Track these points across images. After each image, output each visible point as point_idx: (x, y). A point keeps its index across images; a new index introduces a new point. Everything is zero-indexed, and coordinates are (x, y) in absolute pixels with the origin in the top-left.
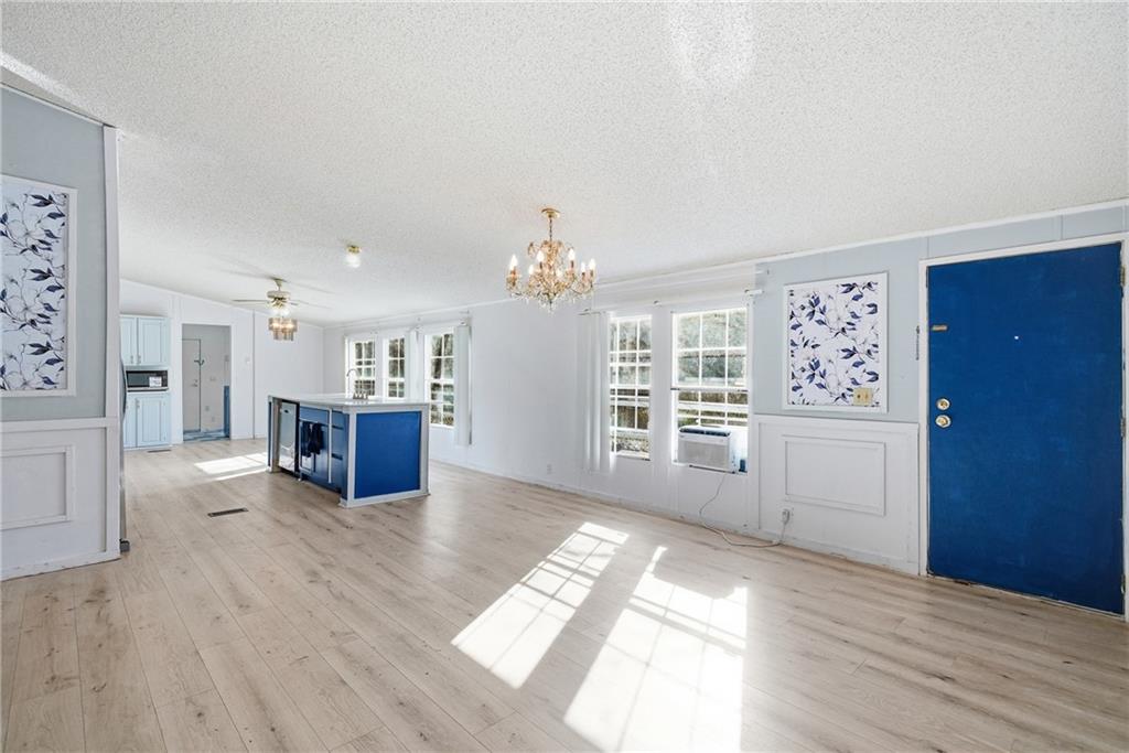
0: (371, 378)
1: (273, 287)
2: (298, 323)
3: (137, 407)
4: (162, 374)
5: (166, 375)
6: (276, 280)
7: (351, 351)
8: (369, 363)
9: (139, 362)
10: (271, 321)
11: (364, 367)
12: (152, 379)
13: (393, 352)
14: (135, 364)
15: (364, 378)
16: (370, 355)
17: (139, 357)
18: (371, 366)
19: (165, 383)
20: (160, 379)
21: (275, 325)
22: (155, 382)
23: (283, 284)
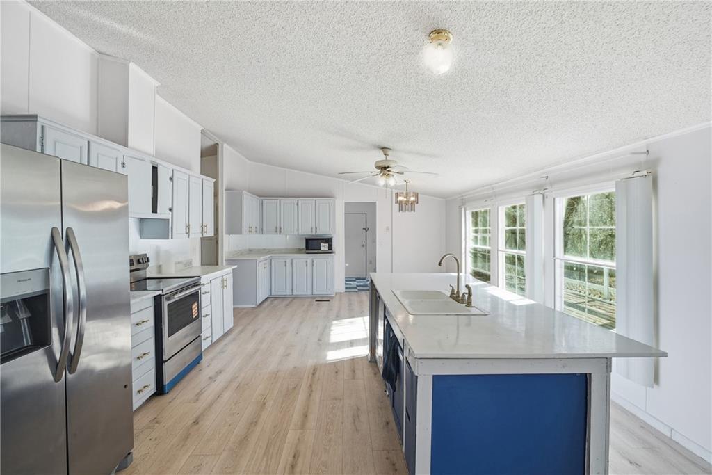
0: (487, 248)
1: (380, 156)
2: (419, 195)
3: (313, 265)
4: (329, 240)
5: (331, 241)
6: (383, 149)
7: (468, 220)
8: (485, 231)
9: (316, 232)
10: (397, 195)
11: (479, 236)
12: (322, 244)
13: (512, 220)
14: (314, 233)
15: (480, 246)
16: (485, 224)
17: (316, 228)
18: (488, 235)
19: (330, 247)
20: (327, 245)
21: (400, 198)
22: (324, 246)
23: (389, 153)
